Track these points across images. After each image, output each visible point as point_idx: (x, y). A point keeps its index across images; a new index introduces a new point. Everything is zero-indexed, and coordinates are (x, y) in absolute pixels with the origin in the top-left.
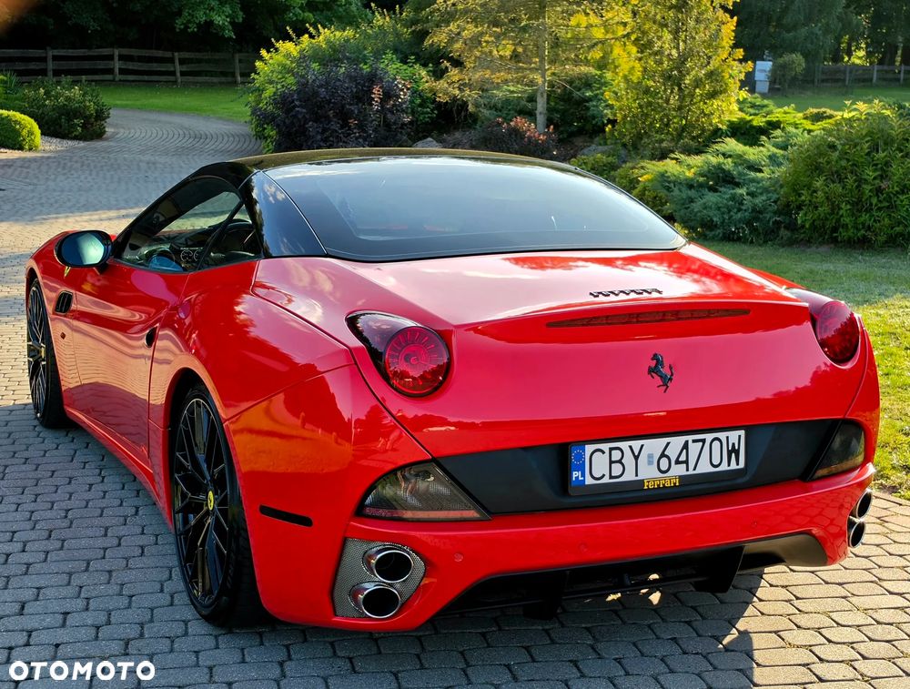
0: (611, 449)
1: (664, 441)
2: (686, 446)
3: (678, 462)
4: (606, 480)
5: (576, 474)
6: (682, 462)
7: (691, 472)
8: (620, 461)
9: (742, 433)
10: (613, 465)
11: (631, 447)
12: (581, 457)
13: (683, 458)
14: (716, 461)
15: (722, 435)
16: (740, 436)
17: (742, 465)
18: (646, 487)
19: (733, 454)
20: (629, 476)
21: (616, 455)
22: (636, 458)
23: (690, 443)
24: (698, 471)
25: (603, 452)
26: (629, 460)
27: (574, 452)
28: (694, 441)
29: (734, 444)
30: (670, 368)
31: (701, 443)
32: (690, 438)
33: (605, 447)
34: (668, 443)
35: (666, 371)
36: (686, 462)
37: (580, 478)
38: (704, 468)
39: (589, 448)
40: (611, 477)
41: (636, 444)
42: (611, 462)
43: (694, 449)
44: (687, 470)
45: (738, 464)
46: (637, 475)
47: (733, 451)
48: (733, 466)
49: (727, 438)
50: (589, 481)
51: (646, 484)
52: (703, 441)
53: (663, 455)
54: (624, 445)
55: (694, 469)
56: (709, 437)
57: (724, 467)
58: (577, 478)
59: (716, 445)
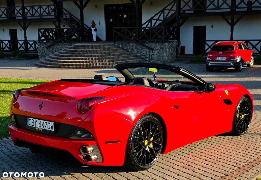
0: (32, 120)
1: (40, 121)
4: (31, 126)
5: (27, 123)
7: (44, 129)
8: (33, 122)
9: (54, 123)
12: (28, 120)
14: (49, 128)
15: (50, 122)
17: (54, 130)
18: (36, 129)
19: (52, 127)
20: (34, 126)
22: (36, 123)
27: (27, 118)
28: (45, 122)
29: (52, 125)
30: (43, 105)
32: (45, 121)
33: (31, 119)
36: (43, 126)
38: (46, 129)
39: (29, 118)
41: (36, 120)
42: (32, 122)
43: (45, 124)
46: (36, 126)
48: (52, 130)
50: (29, 125)
52: (47, 123)
53: (40, 123)
54: (34, 119)
56: (48, 122)
57: (50, 129)
59: (49, 124)
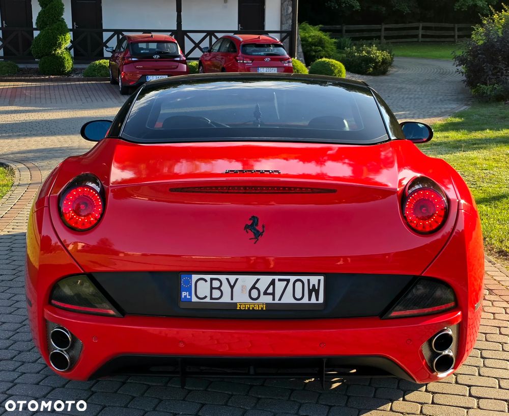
0: (212, 280)
1: (255, 278)
2: (273, 283)
3: (265, 293)
4: (208, 300)
5: (184, 294)
6: (269, 294)
7: (277, 301)
8: (219, 288)
9: (322, 278)
10: (213, 291)
11: (228, 280)
12: (189, 282)
13: (270, 290)
14: (298, 295)
15: (305, 278)
16: (319, 281)
17: (321, 300)
18: (238, 308)
19: (314, 293)
20: (226, 299)
21: (216, 284)
22: (232, 287)
23: (276, 281)
24: (283, 301)
25: (206, 281)
26: (226, 288)
27: (184, 278)
28: (280, 280)
29: (314, 286)
30: (263, 227)
31: (286, 282)
32: (277, 277)
33: (208, 277)
34: (258, 280)
35: (259, 228)
36: (273, 294)
37: (188, 297)
38: (288, 299)
39: (195, 277)
40: (211, 298)
41: (232, 278)
42: (212, 288)
43: (279, 286)
44: (274, 299)
45: (317, 299)
46: (232, 299)
47: (314, 290)
48: (313, 300)
49: (309, 280)
50: (194, 299)
51: (239, 306)
52: (288, 281)
53: (254, 287)
54: (223, 278)
55: (280, 299)
56: (293, 278)
57: (305, 300)
58: (185, 296)
59: (299, 284)
